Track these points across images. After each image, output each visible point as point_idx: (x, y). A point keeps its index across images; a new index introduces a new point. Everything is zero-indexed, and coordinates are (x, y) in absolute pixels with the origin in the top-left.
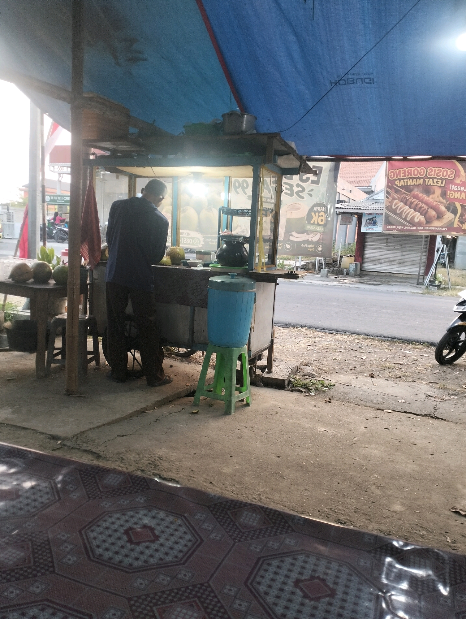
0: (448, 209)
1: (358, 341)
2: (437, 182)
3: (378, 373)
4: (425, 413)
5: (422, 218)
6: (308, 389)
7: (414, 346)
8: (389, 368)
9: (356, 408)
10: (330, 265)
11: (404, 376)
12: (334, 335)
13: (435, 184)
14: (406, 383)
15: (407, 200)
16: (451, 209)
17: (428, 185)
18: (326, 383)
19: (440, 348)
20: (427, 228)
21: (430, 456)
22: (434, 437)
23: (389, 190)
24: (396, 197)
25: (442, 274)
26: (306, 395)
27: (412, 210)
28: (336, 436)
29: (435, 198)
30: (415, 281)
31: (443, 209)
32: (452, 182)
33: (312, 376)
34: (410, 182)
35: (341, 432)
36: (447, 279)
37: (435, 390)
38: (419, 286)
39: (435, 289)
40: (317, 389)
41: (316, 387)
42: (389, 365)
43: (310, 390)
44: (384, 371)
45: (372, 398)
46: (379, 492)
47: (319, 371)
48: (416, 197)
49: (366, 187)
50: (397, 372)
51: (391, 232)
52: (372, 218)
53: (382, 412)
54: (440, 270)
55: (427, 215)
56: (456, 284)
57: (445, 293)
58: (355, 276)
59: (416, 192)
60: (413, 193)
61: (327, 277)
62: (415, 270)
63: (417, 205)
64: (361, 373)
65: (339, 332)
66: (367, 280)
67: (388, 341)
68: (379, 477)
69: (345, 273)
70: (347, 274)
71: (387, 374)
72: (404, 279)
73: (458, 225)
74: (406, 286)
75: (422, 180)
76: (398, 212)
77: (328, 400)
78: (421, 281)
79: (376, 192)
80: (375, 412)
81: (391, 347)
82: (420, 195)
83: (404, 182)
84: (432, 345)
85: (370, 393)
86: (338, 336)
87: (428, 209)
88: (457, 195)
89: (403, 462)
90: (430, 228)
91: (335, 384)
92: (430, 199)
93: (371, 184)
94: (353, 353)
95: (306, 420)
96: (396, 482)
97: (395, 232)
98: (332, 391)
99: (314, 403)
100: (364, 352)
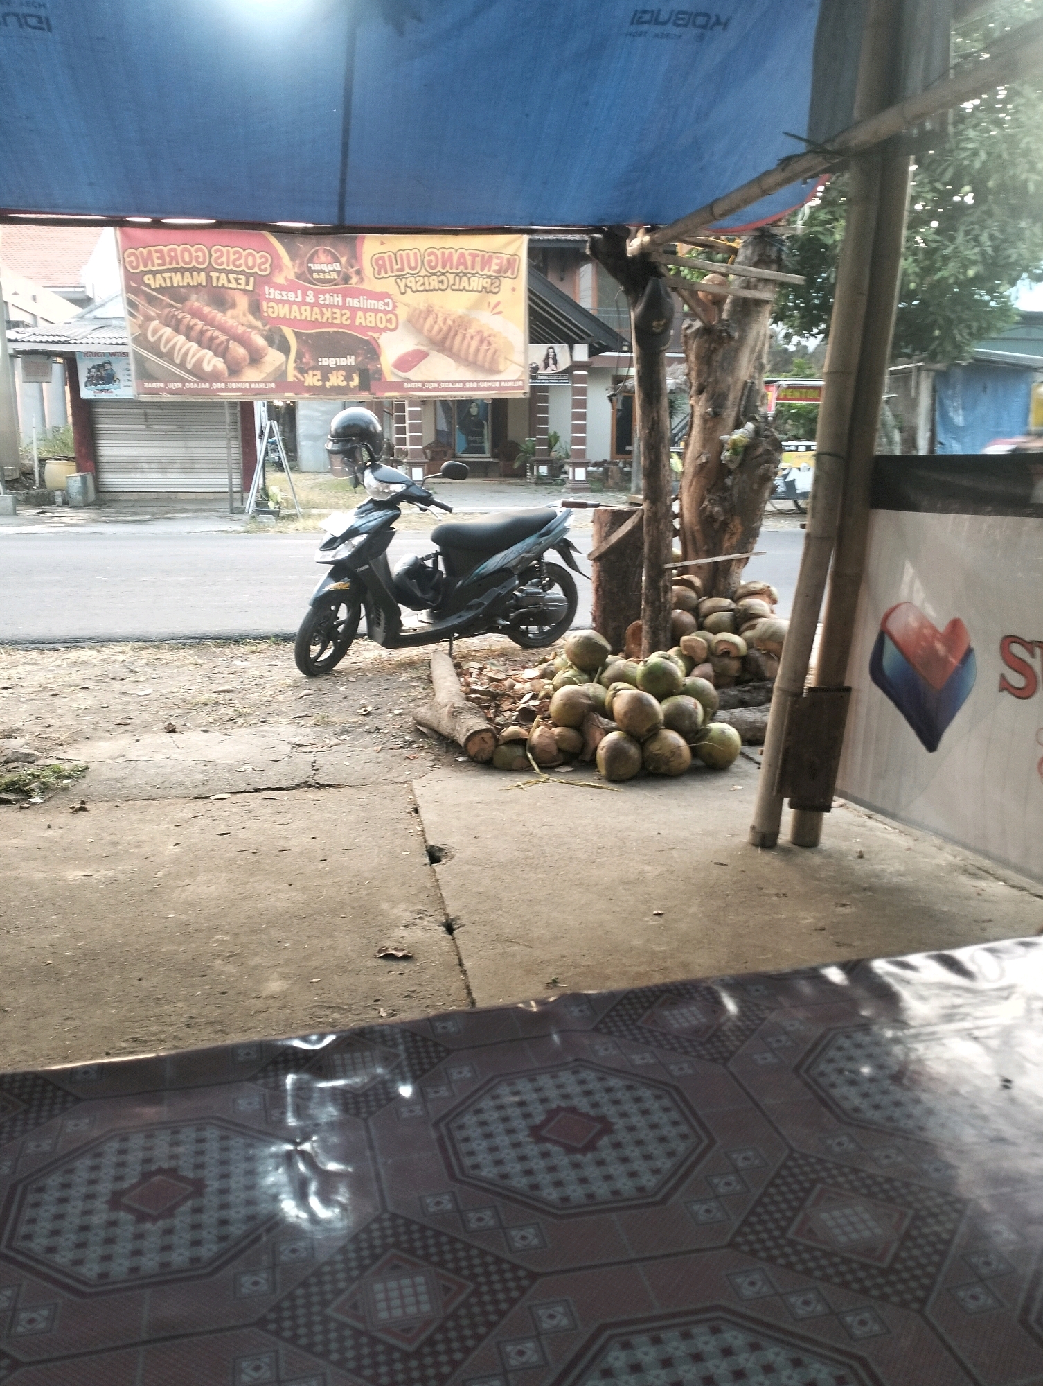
0: (270, 340)
1: (121, 657)
2: (237, 280)
3: (182, 721)
4: (297, 782)
5: (219, 363)
6: (23, 792)
7: (249, 647)
8: (206, 705)
9: (147, 807)
10: (16, 485)
11: (240, 715)
12: (64, 653)
13: (234, 285)
14: (248, 730)
15: (179, 322)
16: (277, 341)
17: (217, 286)
18: (67, 767)
19: (303, 641)
20: (234, 386)
21: (321, 865)
22: (322, 825)
23: (132, 297)
24: (153, 314)
25: (278, 485)
26: (22, 808)
27: (195, 346)
28: (114, 880)
29: (237, 317)
30: (226, 506)
31: (260, 341)
32: (267, 280)
33: (27, 759)
34: (177, 279)
35: (126, 867)
36: (290, 496)
37: (308, 730)
38: (236, 517)
39: (270, 519)
40: (45, 788)
41: (43, 783)
42: (204, 698)
43: (28, 795)
44: (194, 713)
45: (180, 777)
46: (231, 969)
47: (42, 744)
48: (195, 314)
49: (72, 290)
50: (224, 710)
51: (156, 398)
52: (103, 365)
53: (207, 801)
54: (274, 477)
55: (229, 356)
56: (310, 505)
57: (292, 526)
58: (86, 505)
59: (195, 302)
60: (188, 304)
61: (15, 514)
62: (220, 481)
63: (202, 333)
64: (146, 727)
65: (74, 643)
66: (117, 512)
67: (191, 646)
68: (227, 938)
69: (59, 500)
70: (66, 503)
71: (202, 718)
72: (199, 504)
73: (295, 376)
74: (208, 518)
75: (203, 274)
76: (164, 350)
77: (77, 806)
78: (237, 504)
79: (98, 301)
80: (192, 804)
81: (200, 657)
82: (206, 310)
83: (164, 278)
84: (287, 638)
85: (174, 766)
86: (73, 655)
87: (228, 341)
88: (283, 311)
89: (269, 891)
90: (240, 385)
91: (90, 765)
92: (227, 318)
93: (83, 281)
94: (117, 686)
95: (32, 864)
96: (263, 936)
97: (166, 397)
98: (84, 785)
99: (44, 820)
100: (141, 679)
